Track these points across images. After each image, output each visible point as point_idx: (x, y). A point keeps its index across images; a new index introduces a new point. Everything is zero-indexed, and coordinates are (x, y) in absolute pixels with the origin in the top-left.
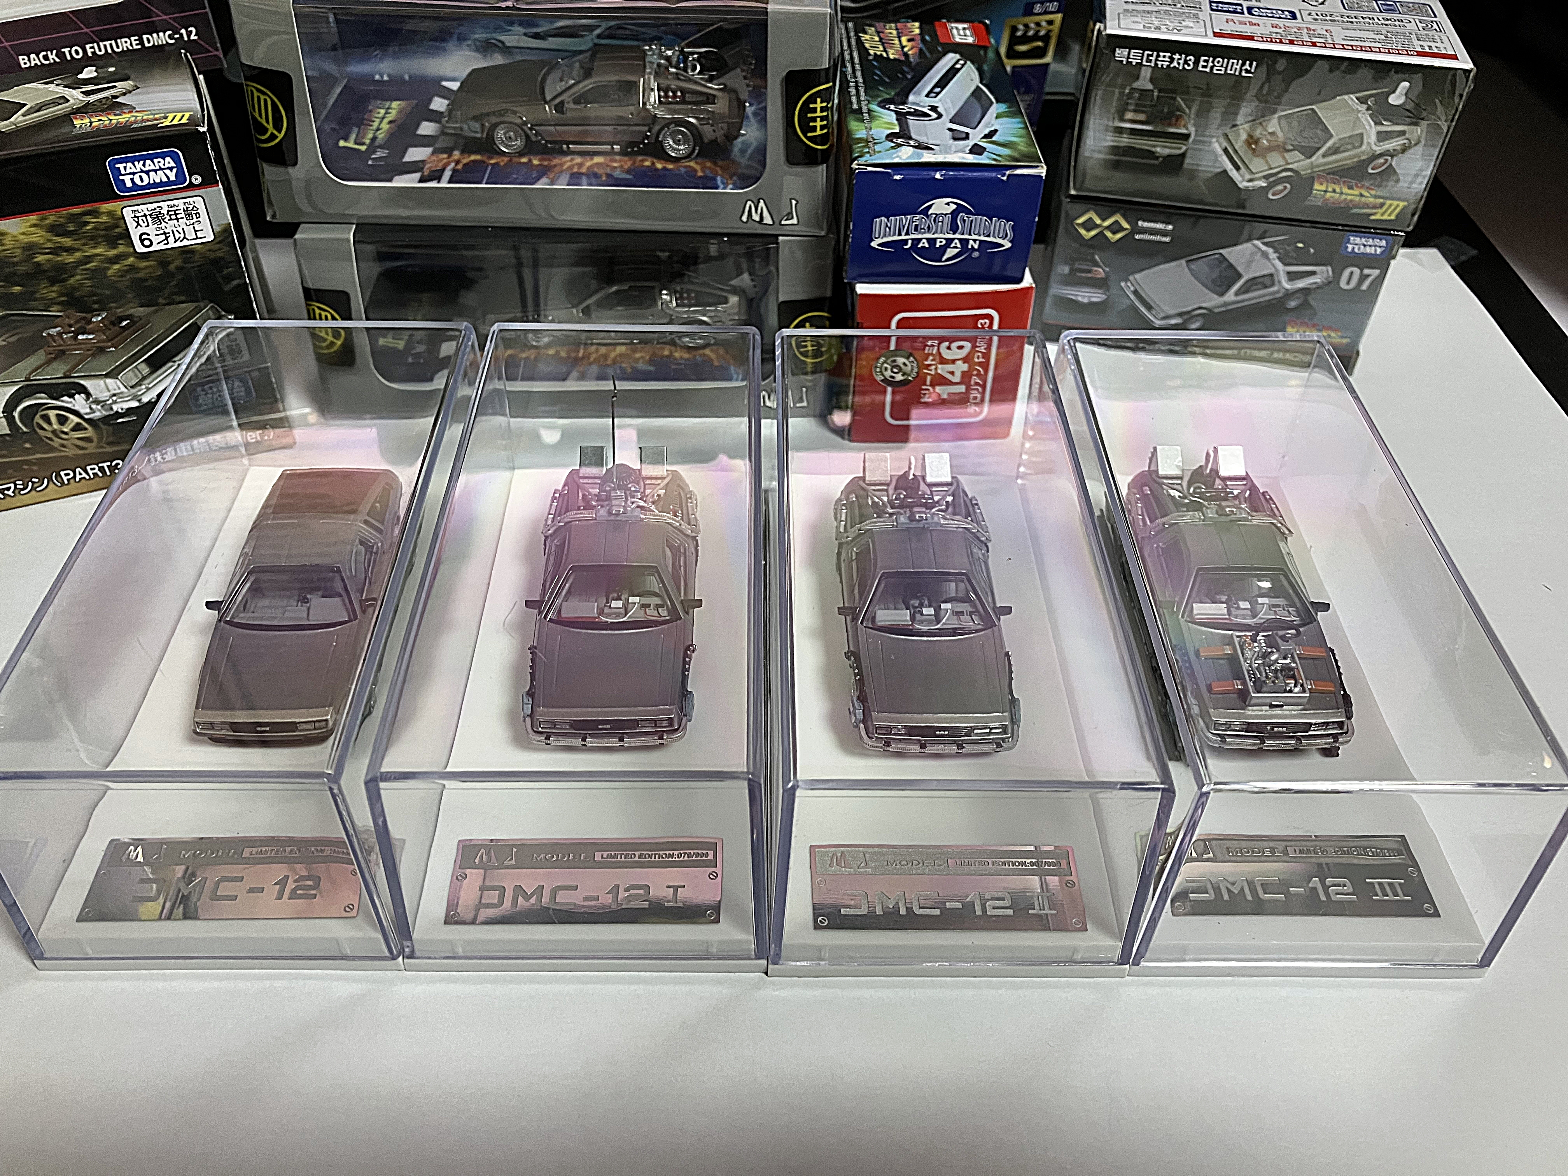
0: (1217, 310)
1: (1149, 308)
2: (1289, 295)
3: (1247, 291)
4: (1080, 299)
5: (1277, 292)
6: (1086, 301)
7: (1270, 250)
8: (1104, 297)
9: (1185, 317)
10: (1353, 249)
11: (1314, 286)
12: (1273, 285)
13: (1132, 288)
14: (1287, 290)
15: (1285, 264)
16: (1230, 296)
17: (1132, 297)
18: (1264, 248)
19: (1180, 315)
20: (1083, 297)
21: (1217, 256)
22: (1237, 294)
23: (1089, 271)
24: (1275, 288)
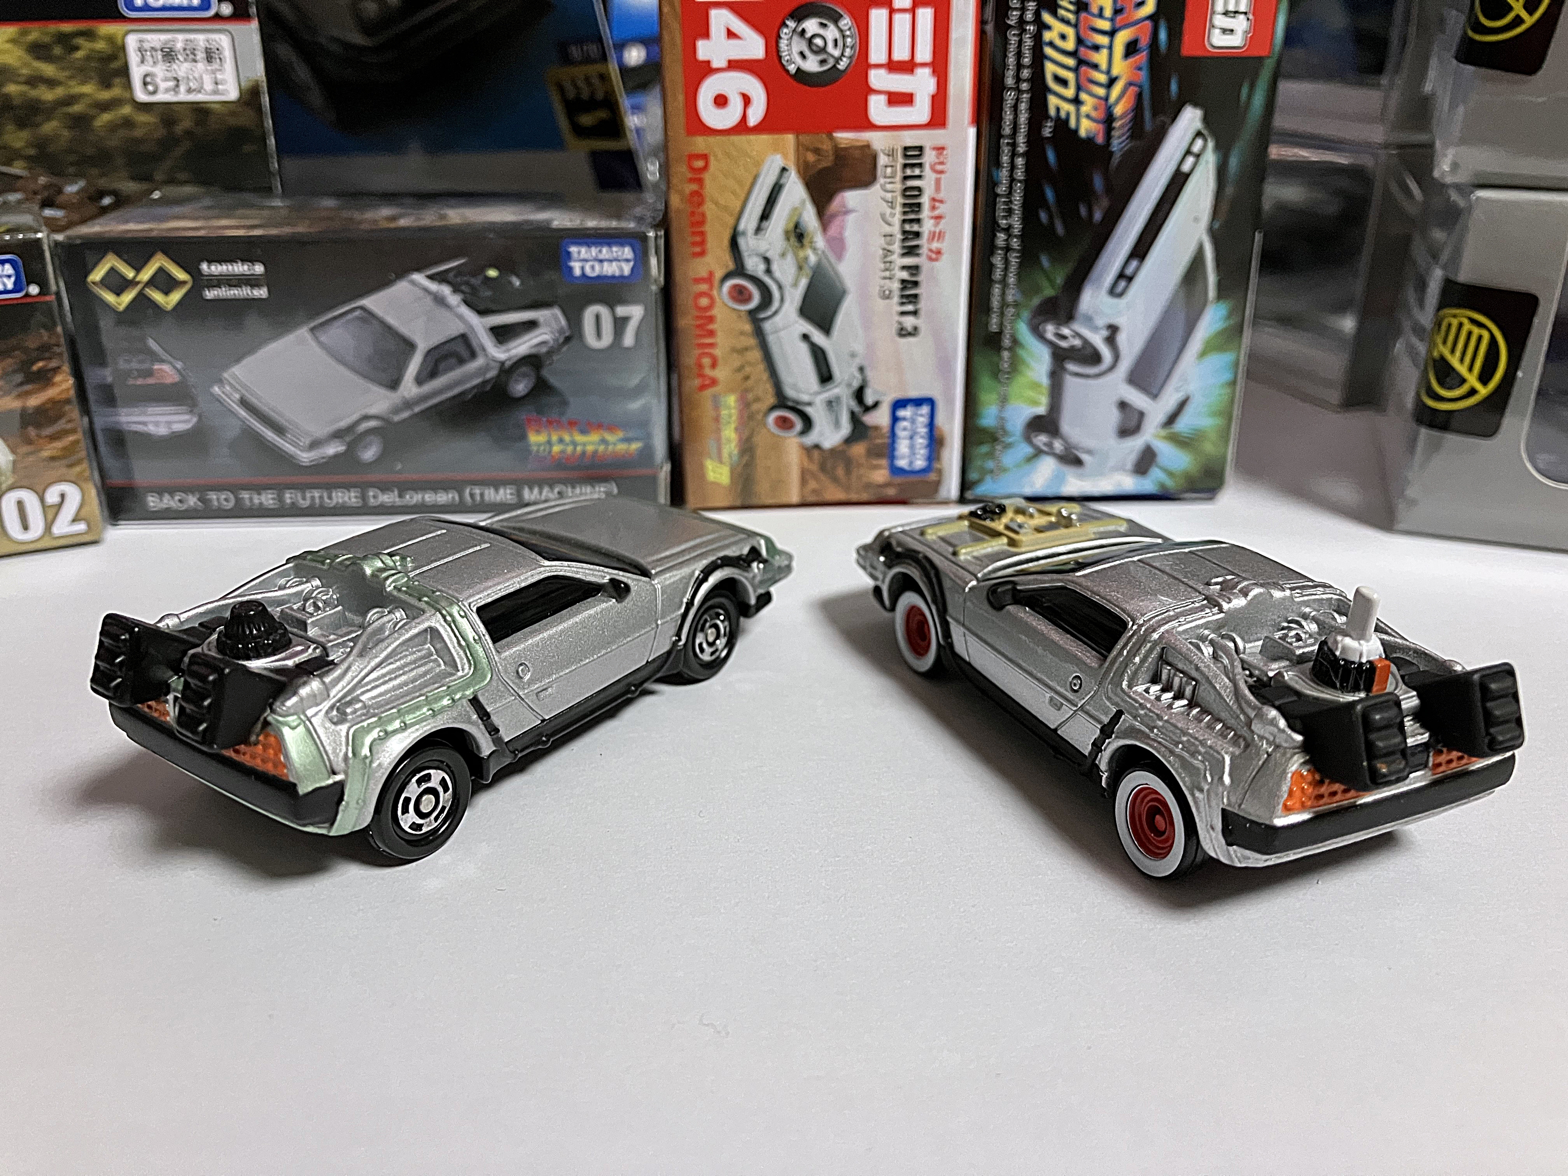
0: (396, 418)
1: (280, 430)
2: (507, 371)
3: (433, 374)
4: (151, 429)
5: (486, 368)
6: (163, 431)
7: (445, 290)
8: (195, 420)
9: (348, 439)
10: (583, 268)
11: (544, 350)
12: (473, 355)
13: (237, 396)
14: (502, 363)
15: (482, 312)
16: (409, 388)
17: (242, 413)
18: (433, 286)
19: (338, 435)
20: (157, 424)
21: (357, 313)
22: (420, 380)
23: (150, 373)
24: (479, 362)
